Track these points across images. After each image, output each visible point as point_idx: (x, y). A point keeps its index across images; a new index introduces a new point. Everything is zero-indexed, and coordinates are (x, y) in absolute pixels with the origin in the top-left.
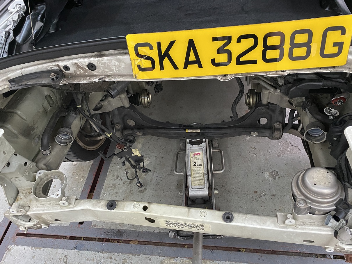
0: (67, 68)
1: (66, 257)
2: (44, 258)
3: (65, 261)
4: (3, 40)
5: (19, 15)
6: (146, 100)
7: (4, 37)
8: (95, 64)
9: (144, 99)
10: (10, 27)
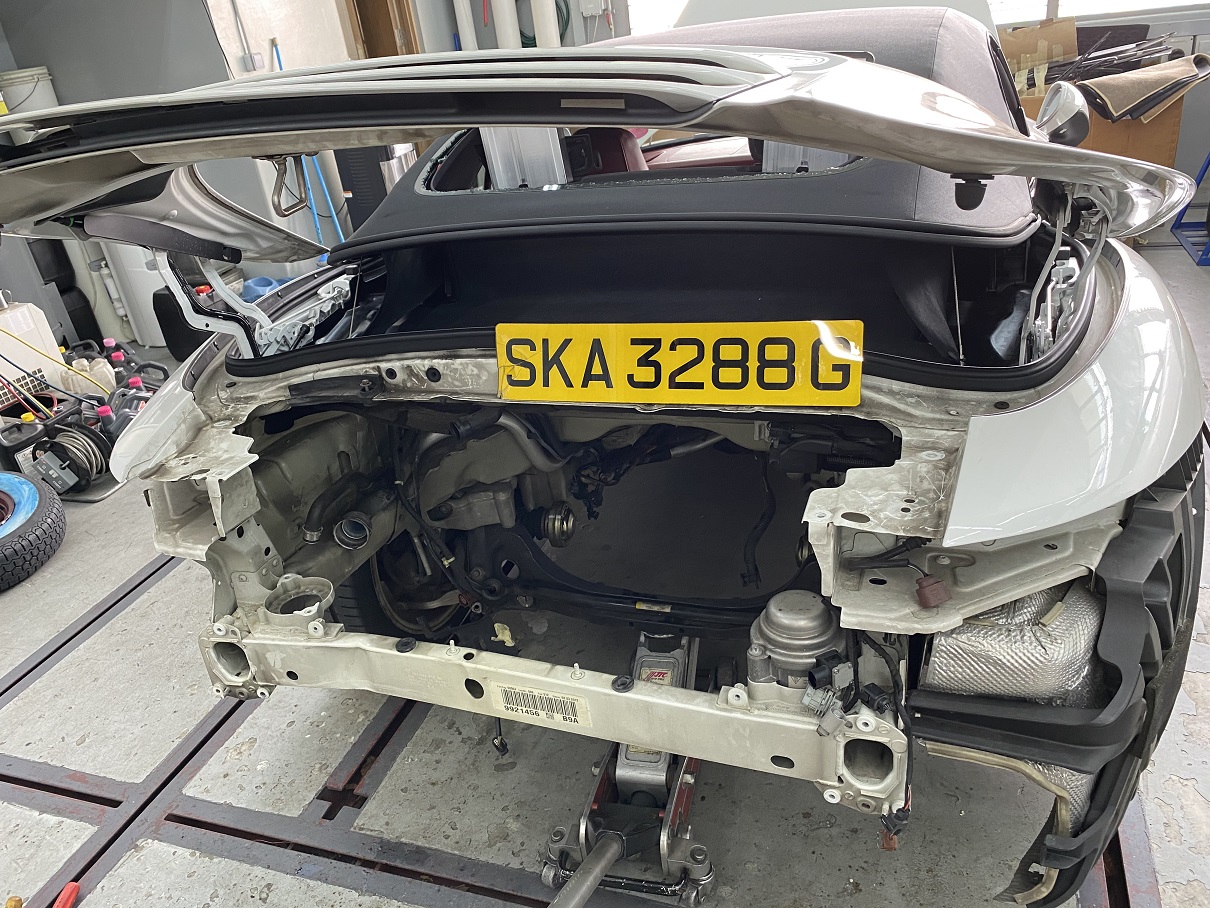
0: (391, 373)
1: (269, 889)
2: (215, 881)
3: (264, 896)
4: (294, 339)
5: (333, 305)
6: (557, 524)
7: (296, 335)
8: (440, 370)
9: (554, 519)
10: (314, 321)
